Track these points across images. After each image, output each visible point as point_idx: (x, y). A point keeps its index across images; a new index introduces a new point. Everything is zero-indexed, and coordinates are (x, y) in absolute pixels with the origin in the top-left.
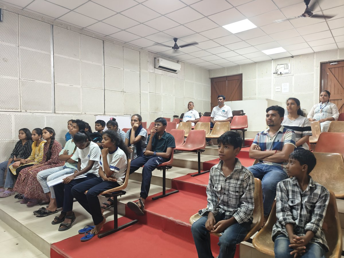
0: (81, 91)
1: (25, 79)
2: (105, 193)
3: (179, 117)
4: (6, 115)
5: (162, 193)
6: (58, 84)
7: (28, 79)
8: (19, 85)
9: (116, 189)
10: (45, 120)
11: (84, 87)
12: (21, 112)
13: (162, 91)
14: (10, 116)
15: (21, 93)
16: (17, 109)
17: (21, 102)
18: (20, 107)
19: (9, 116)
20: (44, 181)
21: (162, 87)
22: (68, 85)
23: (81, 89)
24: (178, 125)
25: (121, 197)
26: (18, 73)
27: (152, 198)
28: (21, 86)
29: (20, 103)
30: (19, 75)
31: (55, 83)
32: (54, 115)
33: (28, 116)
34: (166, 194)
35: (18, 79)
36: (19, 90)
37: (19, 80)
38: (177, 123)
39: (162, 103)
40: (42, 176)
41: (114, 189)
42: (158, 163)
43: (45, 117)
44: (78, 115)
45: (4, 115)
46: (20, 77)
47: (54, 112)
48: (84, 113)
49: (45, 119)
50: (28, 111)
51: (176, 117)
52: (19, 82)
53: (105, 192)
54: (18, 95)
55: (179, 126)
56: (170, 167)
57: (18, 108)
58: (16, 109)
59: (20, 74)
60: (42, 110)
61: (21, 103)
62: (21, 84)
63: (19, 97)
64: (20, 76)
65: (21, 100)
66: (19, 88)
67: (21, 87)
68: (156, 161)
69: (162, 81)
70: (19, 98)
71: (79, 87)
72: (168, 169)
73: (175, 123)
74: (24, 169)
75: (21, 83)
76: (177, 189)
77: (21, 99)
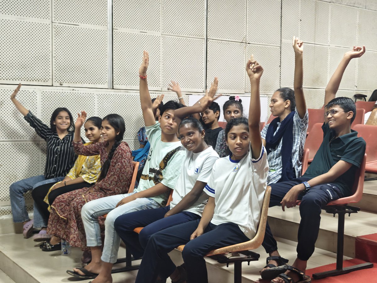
0: (161, 43)
1: (62, 22)
2: (218, 253)
3: (367, 99)
4: (28, 92)
5: (336, 266)
6: (119, 30)
7: (67, 23)
8: (50, 35)
9: (239, 246)
10: (96, 102)
11: (166, 33)
12: (52, 86)
13: (329, 39)
14: (35, 94)
15: (54, 49)
16: (47, 80)
17: (54, 66)
18: (51, 77)
19: (32, 94)
20: (92, 223)
21: (329, 29)
22: (136, 32)
23: (161, 38)
24: (367, 116)
25: (249, 264)
26: (50, 12)
27: (314, 276)
28: (54, 35)
29: (51, 69)
30: (50, 16)
31: (114, 28)
32: (112, 92)
33: (65, 94)
34: (345, 268)
35: (48, 22)
36: (50, 43)
37: (51, 25)
38: (364, 111)
39: (329, 66)
40: (92, 212)
41: (237, 247)
42: (331, 195)
43: (96, 97)
44: (154, 92)
45: (25, 92)
46: (53, 19)
47: (112, 87)
48: (166, 89)
49: (96, 100)
50: (64, 85)
51: (361, 99)
52: (50, 29)
53: (218, 251)
54: (48, 53)
55: (371, 117)
56: (355, 209)
57: (48, 78)
58: (44, 80)
59: (54, 13)
60: (89, 82)
61: (54, 69)
62: (54, 33)
63: (50, 57)
64: (54, 16)
65: (54, 63)
66: (50, 40)
67: (54, 38)
68: (327, 190)
69: (330, 15)
70: (50, 60)
71: (158, 34)
72: (350, 213)
73: (362, 111)
74: (60, 196)
75: (54, 30)
76: (368, 261)
77: (54, 60)
